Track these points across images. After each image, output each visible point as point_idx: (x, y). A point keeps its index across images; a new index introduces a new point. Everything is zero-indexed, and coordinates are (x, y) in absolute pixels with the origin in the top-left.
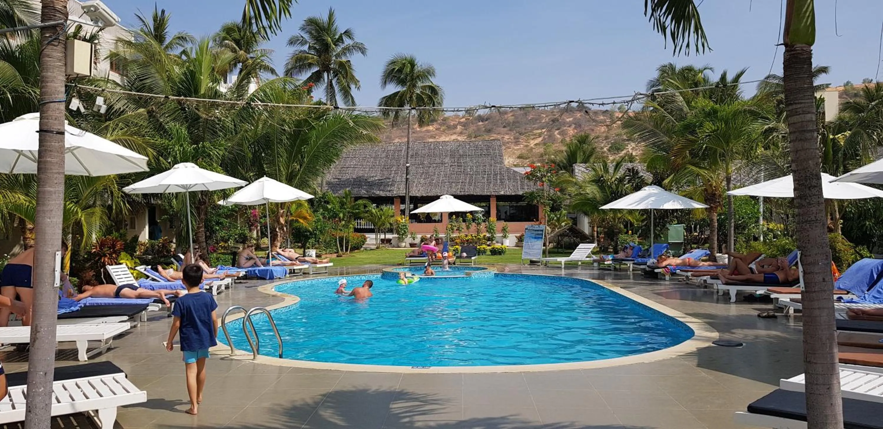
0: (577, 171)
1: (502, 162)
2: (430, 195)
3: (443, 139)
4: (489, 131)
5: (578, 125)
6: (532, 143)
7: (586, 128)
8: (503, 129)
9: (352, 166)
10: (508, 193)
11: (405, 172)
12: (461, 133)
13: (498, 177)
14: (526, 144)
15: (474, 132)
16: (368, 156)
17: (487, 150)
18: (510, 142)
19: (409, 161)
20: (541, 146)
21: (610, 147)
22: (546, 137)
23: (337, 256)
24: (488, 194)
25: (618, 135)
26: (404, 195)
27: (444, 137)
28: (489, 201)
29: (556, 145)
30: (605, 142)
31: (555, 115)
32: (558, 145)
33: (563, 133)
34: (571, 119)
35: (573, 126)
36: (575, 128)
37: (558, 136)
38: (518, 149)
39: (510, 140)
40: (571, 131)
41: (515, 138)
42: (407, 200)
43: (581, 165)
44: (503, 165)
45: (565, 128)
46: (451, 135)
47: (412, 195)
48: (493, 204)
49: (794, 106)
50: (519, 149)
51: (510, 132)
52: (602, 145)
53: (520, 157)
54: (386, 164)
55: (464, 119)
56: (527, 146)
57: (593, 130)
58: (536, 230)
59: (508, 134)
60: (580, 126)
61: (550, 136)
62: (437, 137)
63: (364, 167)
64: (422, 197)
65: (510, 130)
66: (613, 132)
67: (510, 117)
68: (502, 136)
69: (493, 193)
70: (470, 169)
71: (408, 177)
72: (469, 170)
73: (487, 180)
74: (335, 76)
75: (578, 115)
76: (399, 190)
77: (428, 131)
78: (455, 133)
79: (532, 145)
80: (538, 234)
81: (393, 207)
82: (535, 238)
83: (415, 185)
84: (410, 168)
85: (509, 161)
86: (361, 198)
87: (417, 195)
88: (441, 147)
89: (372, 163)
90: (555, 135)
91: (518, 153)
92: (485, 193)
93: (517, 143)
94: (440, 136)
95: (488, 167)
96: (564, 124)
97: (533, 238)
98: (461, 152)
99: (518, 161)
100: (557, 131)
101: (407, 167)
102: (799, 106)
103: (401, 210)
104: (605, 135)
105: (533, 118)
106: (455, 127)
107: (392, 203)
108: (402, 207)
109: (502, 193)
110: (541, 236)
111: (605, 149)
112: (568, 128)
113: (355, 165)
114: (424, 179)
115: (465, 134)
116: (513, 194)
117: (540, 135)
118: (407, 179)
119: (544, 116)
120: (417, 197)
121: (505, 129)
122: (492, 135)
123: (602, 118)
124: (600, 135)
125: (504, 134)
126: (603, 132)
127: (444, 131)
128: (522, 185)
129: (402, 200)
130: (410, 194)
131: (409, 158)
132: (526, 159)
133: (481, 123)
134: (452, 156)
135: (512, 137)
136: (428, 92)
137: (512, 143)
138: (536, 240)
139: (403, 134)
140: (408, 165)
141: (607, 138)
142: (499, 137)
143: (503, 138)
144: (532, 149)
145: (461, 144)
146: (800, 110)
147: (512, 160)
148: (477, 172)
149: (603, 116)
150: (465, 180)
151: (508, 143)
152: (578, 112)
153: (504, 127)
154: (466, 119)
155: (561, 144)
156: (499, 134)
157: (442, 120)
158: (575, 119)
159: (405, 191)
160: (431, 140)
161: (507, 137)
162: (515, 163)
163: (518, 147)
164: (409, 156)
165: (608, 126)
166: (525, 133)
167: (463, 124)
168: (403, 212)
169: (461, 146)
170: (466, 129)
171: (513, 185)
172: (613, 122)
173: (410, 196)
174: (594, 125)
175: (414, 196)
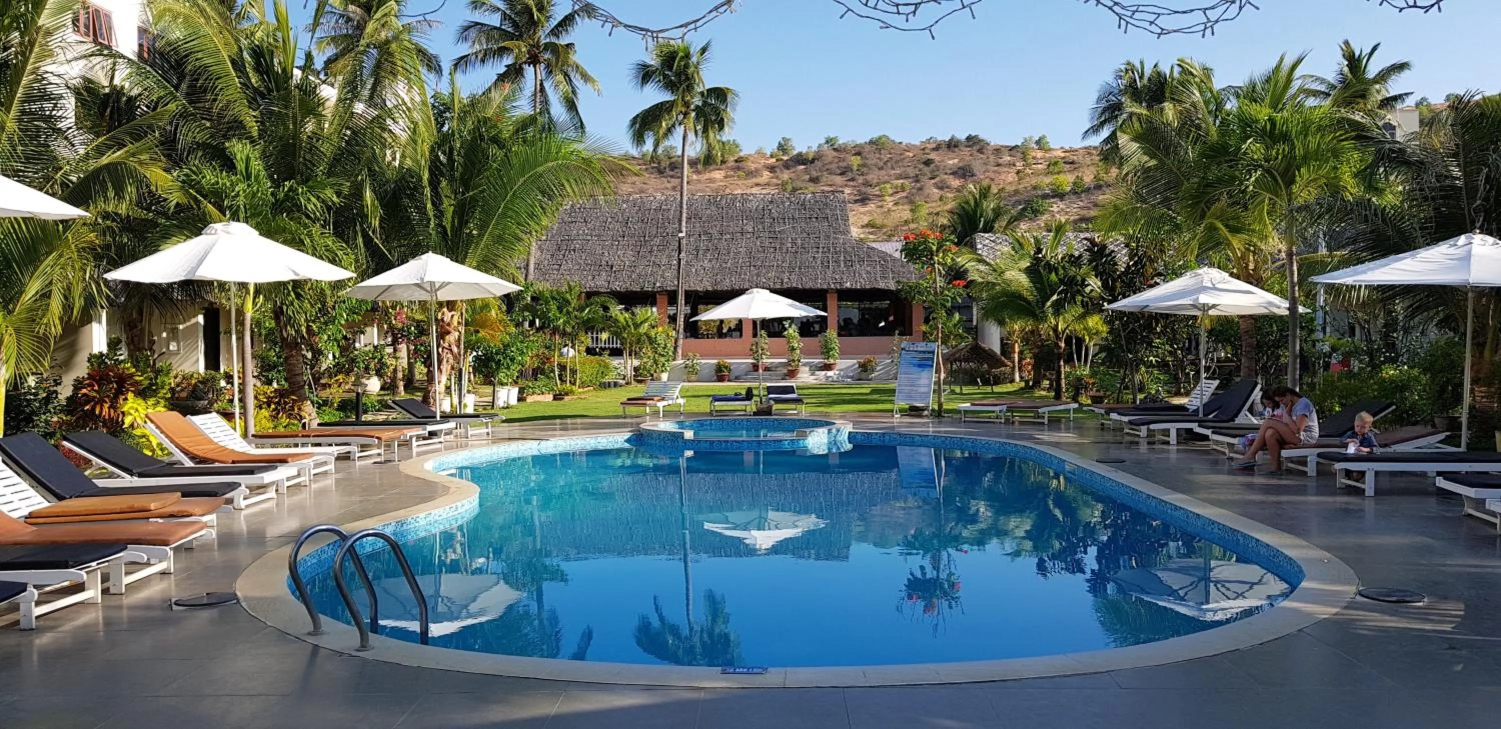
0: (980, 245)
1: (847, 232)
2: (719, 288)
3: (739, 192)
4: (816, 180)
5: (967, 170)
6: (891, 202)
7: (982, 177)
10: (858, 286)
12: (770, 183)
13: (841, 258)
14: (879, 203)
15: (792, 182)
17: (820, 210)
19: (684, 229)
20: (908, 207)
21: (1024, 209)
22: (914, 191)
23: (556, 399)
24: (825, 287)
25: (1034, 189)
26: (673, 288)
27: (741, 189)
28: (826, 302)
29: (933, 204)
30: (1013, 199)
31: (928, 154)
32: (936, 204)
33: (942, 184)
34: (956, 161)
35: (959, 173)
36: (963, 176)
37: (935, 190)
38: (865, 213)
39: (851, 196)
41: (861, 193)
42: (681, 299)
43: (986, 235)
44: (848, 237)
45: (945, 176)
46: (750, 186)
47: (688, 288)
48: (833, 306)
50: (868, 211)
51: (851, 183)
52: (1010, 206)
53: (870, 226)
55: (774, 160)
56: (880, 207)
57: (994, 180)
58: (921, 352)
59: (848, 186)
60: (970, 172)
61: (920, 190)
62: (727, 191)
64: (707, 292)
65: (853, 179)
66: (1028, 183)
67: (853, 159)
68: (837, 190)
69: (832, 286)
70: (792, 243)
71: (681, 256)
72: (789, 245)
73: (823, 262)
74: (549, 73)
75: (968, 153)
76: (666, 281)
77: (711, 180)
78: (758, 184)
79: (890, 206)
80: (924, 359)
81: (654, 309)
82: (920, 366)
83: (693, 271)
84: (685, 241)
86: (597, 293)
87: (700, 288)
88: (739, 205)
89: (619, 231)
90: (929, 188)
91: (866, 220)
92: (819, 286)
93: (864, 200)
94: (734, 188)
95: (823, 241)
96: (944, 169)
97: (914, 365)
98: (775, 213)
99: (868, 233)
100: (932, 182)
101: (681, 240)
103: (669, 317)
104: (1013, 187)
105: (891, 158)
106: (757, 173)
107: (653, 303)
108: (671, 310)
109: (848, 285)
110: (930, 363)
111: (1016, 213)
112: (951, 175)
114: (710, 261)
115: (776, 184)
116: (868, 287)
117: (903, 188)
118: (680, 260)
119: (910, 154)
120: (696, 292)
121: (844, 177)
122: (823, 187)
123: (1009, 158)
124: (1006, 187)
125: (841, 186)
126: (1012, 183)
127: (738, 178)
128: (883, 272)
129: (672, 297)
130: (686, 287)
131: (684, 224)
132: (883, 227)
133: (801, 167)
134: (759, 221)
135: (855, 192)
136: (712, 99)
137: (856, 201)
138: (920, 369)
140: (680, 235)
141: (1017, 192)
144: (890, 210)
145: (774, 200)
148: (804, 249)
149: (1010, 155)
150: (783, 262)
152: (967, 148)
153: (842, 174)
154: (777, 160)
155: (939, 203)
156: (834, 185)
157: (736, 161)
158: (962, 160)
159: (676, 283)
161: (847, 190)
162: (866, 236)
163: (867, 209)
164: (684, 219)
165: (1018, 172)
166: (878, 184)
167: (772, 169)
168: (673, 319)
169: (772, 202)
170: (777, 178)
171: (868, 272)
172: (1027, 165)
173: (686, 291)
174: (994, 172)
175: (691, 291)
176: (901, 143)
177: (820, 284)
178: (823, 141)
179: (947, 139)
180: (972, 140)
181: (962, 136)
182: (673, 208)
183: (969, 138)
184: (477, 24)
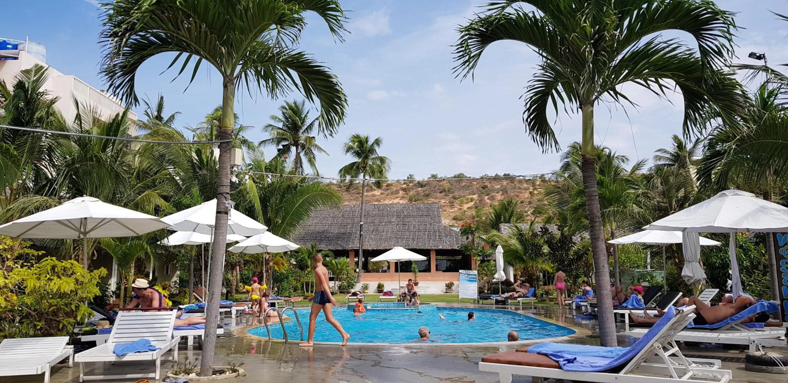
0: (502, 229)
1: (440, 222)
2: (379, 248)
3: (387, 202)
4: (427, 196)
5: (504, 191)
6: (465, 207)
7: (512, 194)
8: (439, 194)
9: (314, 224)
10: (445, 248)
11: (359, 229)
12: (403, 198)
13: (437, 234)
14: (460, 207)
15: (414, 197)
16: (327, 216)
17: (427, 211)
18: (445, 205)
19: (362, 220)
20: (473, 209)
21: (534, 211)
22: (478, 201)
23: (304, 299)
24: (429, 248)
25: (539, 201)
26: (358, 248)
27: (388, 201)
28: (430, 255)
29: (486, 208)
30: (528, 206)
31: (484, 183)
32: (487, 208)
33: (492, 198)
34: (499, 186)
35: (501, 193)
36: (503, 194)
37: (488, 201)
38: (453, 212)
39: (445, 204)
40: (499, 197)
41: (450, 202)
42: (361, 253)
43: (506, 224)
44: (441, 225)
45: (494, 194)
46: (394, 199)
47: (364, 248)
48: (433, 256)
49: (587, 184)
50: (455, 211)
51: (445, 197)
52: (526, 209)
53: (455, 219)
54: (343, 223)
55: (405, 185)
56: (460, 209)
57: (518, 196)
58: (470, 275)
59: (444, 199)
60: (506, 192)
61: (480, 201)
62: (382, 201)
63: (324, 225)
64: (373, 250)
65: (446, 195)
66: (535, 198)
67: (446, 185)
68: (439, 200)
69: (433, 248)
70: (414, 227)
71: (361, 233)
72: (412, 228)
73: (428, 236)
74: (303, 150)
75: (505, 183)
76: (354, 245)
77: (374, 196)
78: (397, 197)
79: (465, 209)
80: (472, 278)
81: (348, 259)
82: (470, 281)
83: (367, 240)
84: (363, 226)
85: (446, 222)
87: (370, 249)
88: (388, 209)
89: (331, 221)
90: (485, 200)
91: (453, 215)
92: (426, 248)
93: (452, 206)
94: (384, 200)
95: (428, 226)
96: (493, 190)
97: (467, 281)
98: (406, 213)
99: (453, 222)
100: (487, 197)
101: (361, 225)
102: (588, 184)
103: (355, 262)
104: (528, 200)
105: (466, 185)
106: (397, 192)
107: (348, 256)
108: (356, 259)
109: (441, 247)
110: (475, 280)
111: (529, 213)
112: (497, 194)
113: (317, 223)
114: (375, 235)
115: (407, 198)
116: (450, 248)
117: (472, 200)
118: (361, 235)
119: (475, 183)
120: (368, 250)
121: (442, 194)
122: (430, 199)
123: (526, 186)
124: (524, 200)
125: (440, 199)
126: (527, 198)
127: (388, 195)
128: (457, 241)
129: (356, 253)
130: (363, 248)
131: (363, 218)
132: (461, 220)
133: (420, 189)
134: (398, 216)
135: (447, 202)
136: (379, 163)
137: (447, 206)
139: (351, 198)
140: (362, 223)
141: (530, 203)
142: (437, 201)
143: (440, 202)
144: (465, 211)
145: (404, 206)
146: (589, 186)
147: (448, 221)
148: (419, 230)
149: (527, 184)
150: (410, 236)
151: (444, 206)
152: (505, 180)
153: (441, 192)
154: (407, 186)
155: (490, 208)
156: (436, 198)
157: (386, 186)
158: (502, 186)
159: (359, 246)
160: (376, 203)
161: (443, 201)
162: (451, 224)
163: (453, 210)
164: (363, 215)
165: (531, 193)
166: (459, 198)
167: (404, 190)
168: (357, 263)
169: (404, 208)
170: (407, 194)
171: (450, 241)
172: (535, 189)
173: (363, 250)
174: (518, 192)
175: (366, 250)
176: (470, 177)
177: (427, 247)
178: (430, 176)
179: (494, 175)
180: (507, 177)
181: (501, 174)
182: (357, 211)
183: (505, 175)
184: (271, 125)
